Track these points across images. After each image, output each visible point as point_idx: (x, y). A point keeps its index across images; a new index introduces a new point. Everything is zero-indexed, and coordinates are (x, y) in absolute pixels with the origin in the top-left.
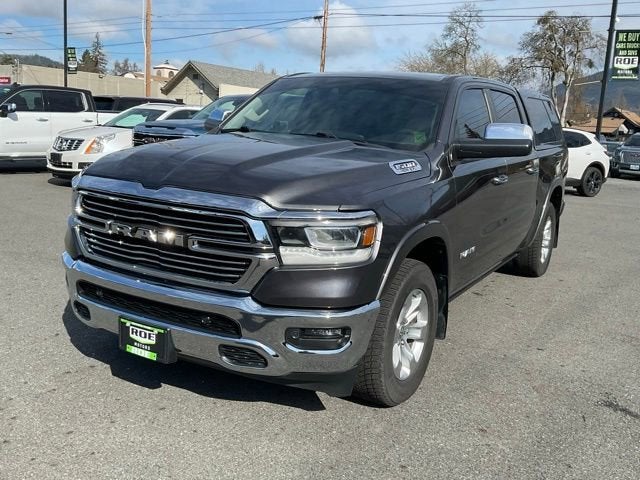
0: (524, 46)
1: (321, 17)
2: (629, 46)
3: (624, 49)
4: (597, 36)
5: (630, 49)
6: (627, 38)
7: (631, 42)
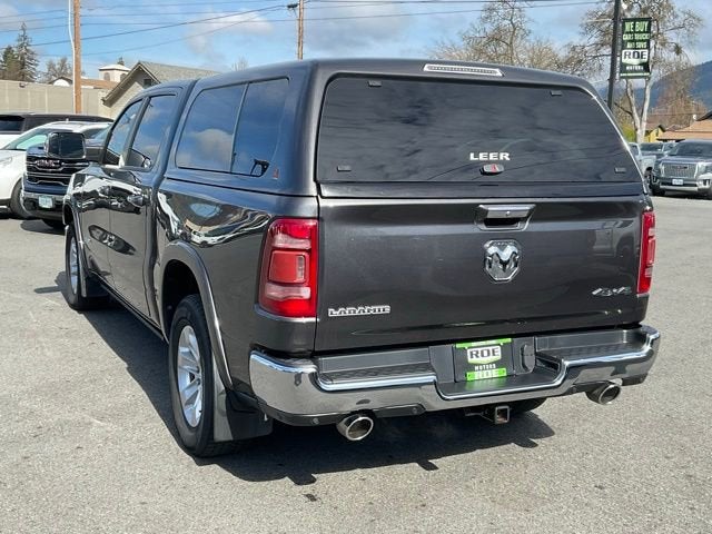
0: (589, 28)
1: (296, 6)
2: (637, 37)
3: (630, 41)
4: (684, 13)
5: (640, 41)
6: (634, 28)
7: (640, 32)
